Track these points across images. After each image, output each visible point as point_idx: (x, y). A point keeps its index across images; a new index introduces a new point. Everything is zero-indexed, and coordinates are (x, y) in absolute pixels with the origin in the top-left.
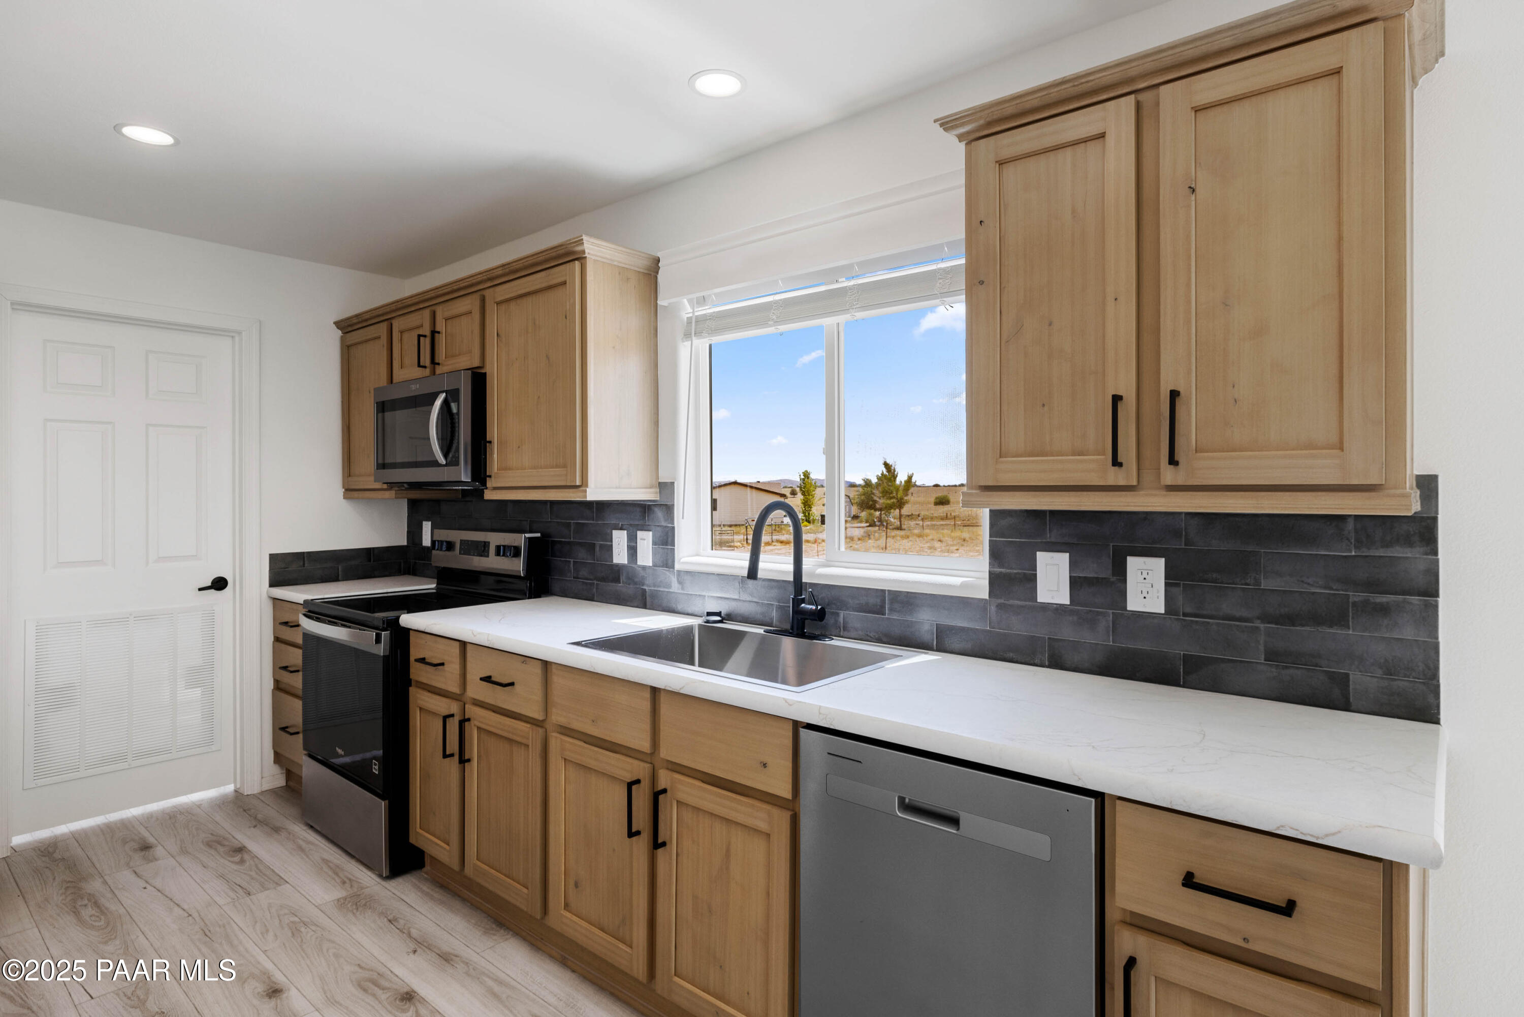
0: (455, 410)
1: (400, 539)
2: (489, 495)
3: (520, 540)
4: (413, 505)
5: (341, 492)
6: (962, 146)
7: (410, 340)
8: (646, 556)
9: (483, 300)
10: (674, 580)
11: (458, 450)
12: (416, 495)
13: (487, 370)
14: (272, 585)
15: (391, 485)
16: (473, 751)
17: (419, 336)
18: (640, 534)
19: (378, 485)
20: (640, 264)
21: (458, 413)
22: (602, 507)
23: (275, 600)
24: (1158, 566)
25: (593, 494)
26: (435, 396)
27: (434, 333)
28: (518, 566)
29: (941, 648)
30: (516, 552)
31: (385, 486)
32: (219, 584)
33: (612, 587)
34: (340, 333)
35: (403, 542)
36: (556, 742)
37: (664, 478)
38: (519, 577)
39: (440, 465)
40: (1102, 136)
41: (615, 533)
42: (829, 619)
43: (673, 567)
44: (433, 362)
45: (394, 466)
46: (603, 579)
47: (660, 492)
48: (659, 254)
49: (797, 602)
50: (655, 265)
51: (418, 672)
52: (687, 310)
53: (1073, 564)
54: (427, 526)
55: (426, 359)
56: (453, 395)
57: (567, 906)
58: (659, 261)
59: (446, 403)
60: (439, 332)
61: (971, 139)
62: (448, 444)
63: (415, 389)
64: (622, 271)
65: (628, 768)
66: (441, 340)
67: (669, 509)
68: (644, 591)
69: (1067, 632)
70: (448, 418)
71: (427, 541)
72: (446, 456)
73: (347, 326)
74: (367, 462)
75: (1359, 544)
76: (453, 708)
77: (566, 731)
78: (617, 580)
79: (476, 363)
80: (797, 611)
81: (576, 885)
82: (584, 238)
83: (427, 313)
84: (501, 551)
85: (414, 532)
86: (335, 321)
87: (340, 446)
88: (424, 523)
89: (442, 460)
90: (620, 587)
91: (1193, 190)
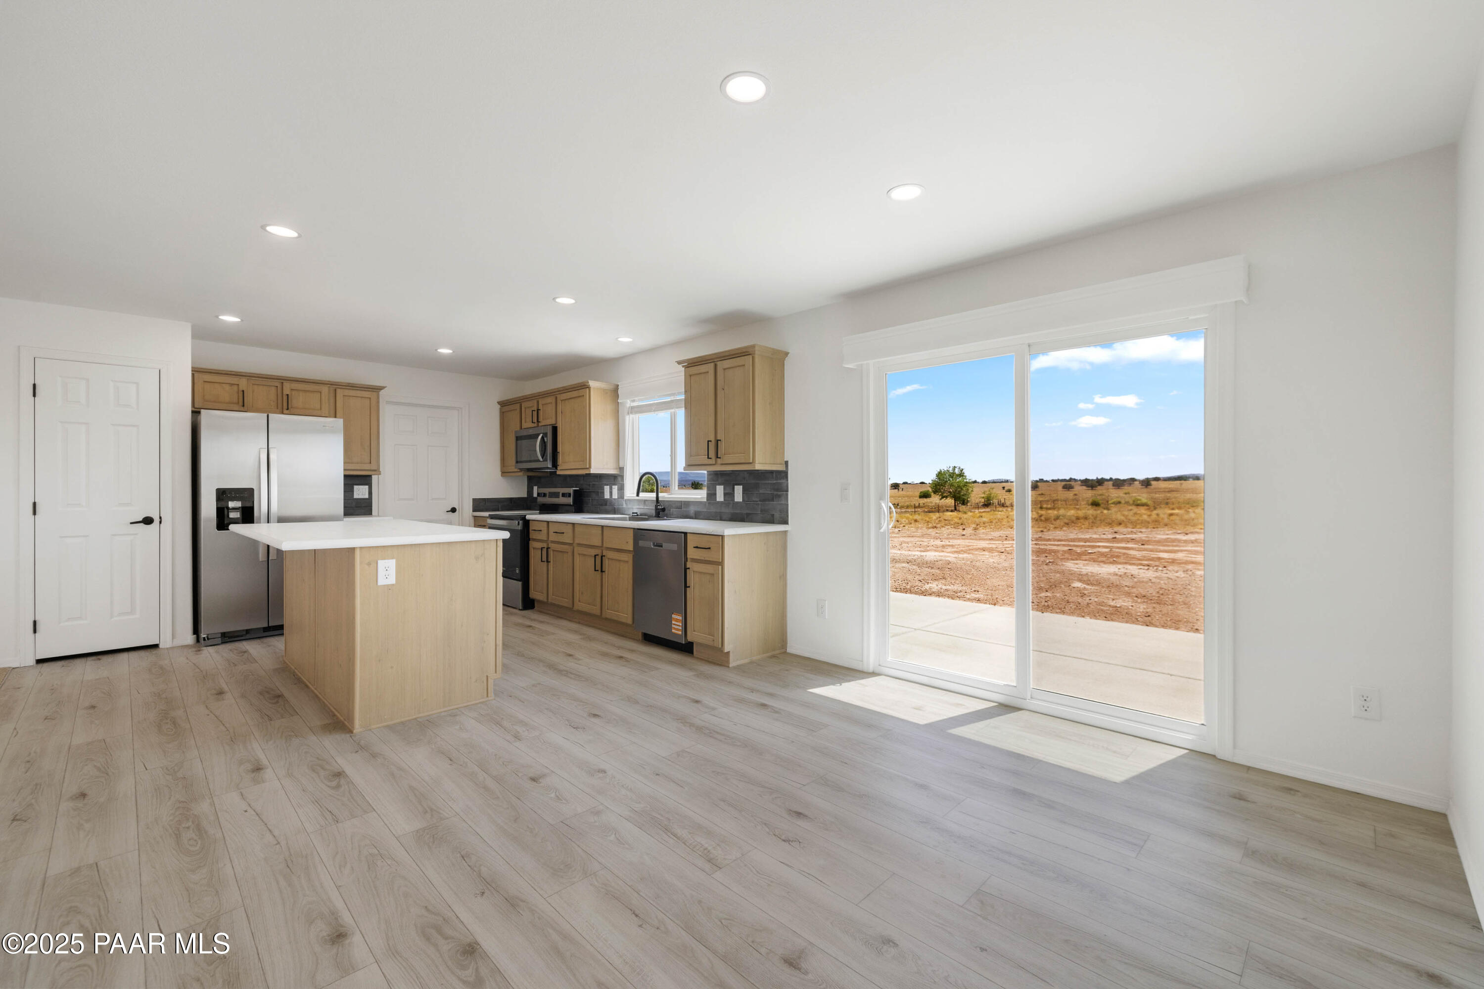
0: (546, 440)
1: (524, 494)
2: (558, 473)
3: (571, 490)
4: (530, 479)
5: (500, 473)
6: (684, 368)
7: (529, 412)
8: (615, 496)
9: (556, 398)
10: (624, 503)
11: (547, 456)
12: (531, 474)
13: (557, 425)
14: (473, 511)
15: (521, 470)
16: (551, 559)
17: (533, 411)
18: (613, 486)
19: (516, 470)
20: (611, 387)
21: (547, 442)
22: (600, 477)
23: (475, 517)
24: (741, 487)
25: (593, 471)
26: (538, 435)
27: (538, 410)
28: (570, 501)
29: (696, 518)
30: (569, 495)
31: (519, 470)
32: (453, 510)
33: (604, 507)
34: (499, 406)
35: (526, 496)
36: (577, 550)
37: (621, 466)
38: (570, 505)
39: (540, 461)
40: (708, 372)
41: (605, 487)
42: (666, 511)
43: (624, 498)
44: (538, 421)
45: (521, 462)
46: (602, 505)
47: (620, 471)
48: (619, 384)
49: (656, 506)
50: (616, 388)
51: (533, 535)
52: (629, 404)
53: (724, 489)
54: (535, 488)
55: (535, 420)
56: (545, 435)
57: (579, 601)
58: (618, 386)
59: (543, 438)
60: (540, 410)
61: (686, 367)
62: (543, 454)
63: (531, 432)
64: (604, 391)
65: (593, 552)
66: (541, 413)
67: (622, 477)
68: (615, 508)
69: (724, 510)
70: (543, 443)
71: (535, 495)
72: (542, 458)
73: (503, 404)
74: (511, 461)
75: (776, 480)
76: (545, 545)
77: (579, 545)
78: (606, 505)
79: (554, 422)
80: (656, 509)
81: (582, 593)
82: (589, 381)
83: (535, 402)
84: (564, 495)
85: (530, 491)
86: (499, 401)
87: (500, 454)
88: (534, 487)
89: (541, 460)
90: (607, 507)
91: (724, 389)
